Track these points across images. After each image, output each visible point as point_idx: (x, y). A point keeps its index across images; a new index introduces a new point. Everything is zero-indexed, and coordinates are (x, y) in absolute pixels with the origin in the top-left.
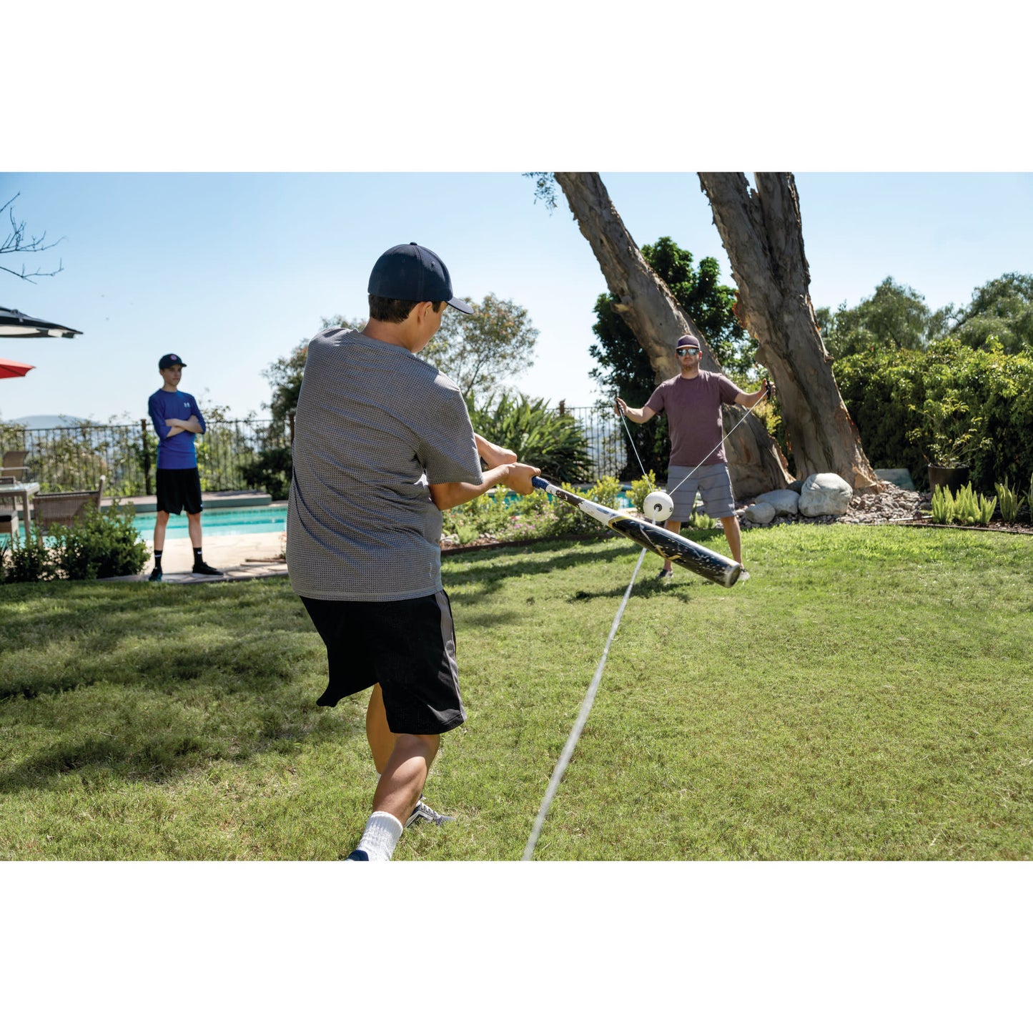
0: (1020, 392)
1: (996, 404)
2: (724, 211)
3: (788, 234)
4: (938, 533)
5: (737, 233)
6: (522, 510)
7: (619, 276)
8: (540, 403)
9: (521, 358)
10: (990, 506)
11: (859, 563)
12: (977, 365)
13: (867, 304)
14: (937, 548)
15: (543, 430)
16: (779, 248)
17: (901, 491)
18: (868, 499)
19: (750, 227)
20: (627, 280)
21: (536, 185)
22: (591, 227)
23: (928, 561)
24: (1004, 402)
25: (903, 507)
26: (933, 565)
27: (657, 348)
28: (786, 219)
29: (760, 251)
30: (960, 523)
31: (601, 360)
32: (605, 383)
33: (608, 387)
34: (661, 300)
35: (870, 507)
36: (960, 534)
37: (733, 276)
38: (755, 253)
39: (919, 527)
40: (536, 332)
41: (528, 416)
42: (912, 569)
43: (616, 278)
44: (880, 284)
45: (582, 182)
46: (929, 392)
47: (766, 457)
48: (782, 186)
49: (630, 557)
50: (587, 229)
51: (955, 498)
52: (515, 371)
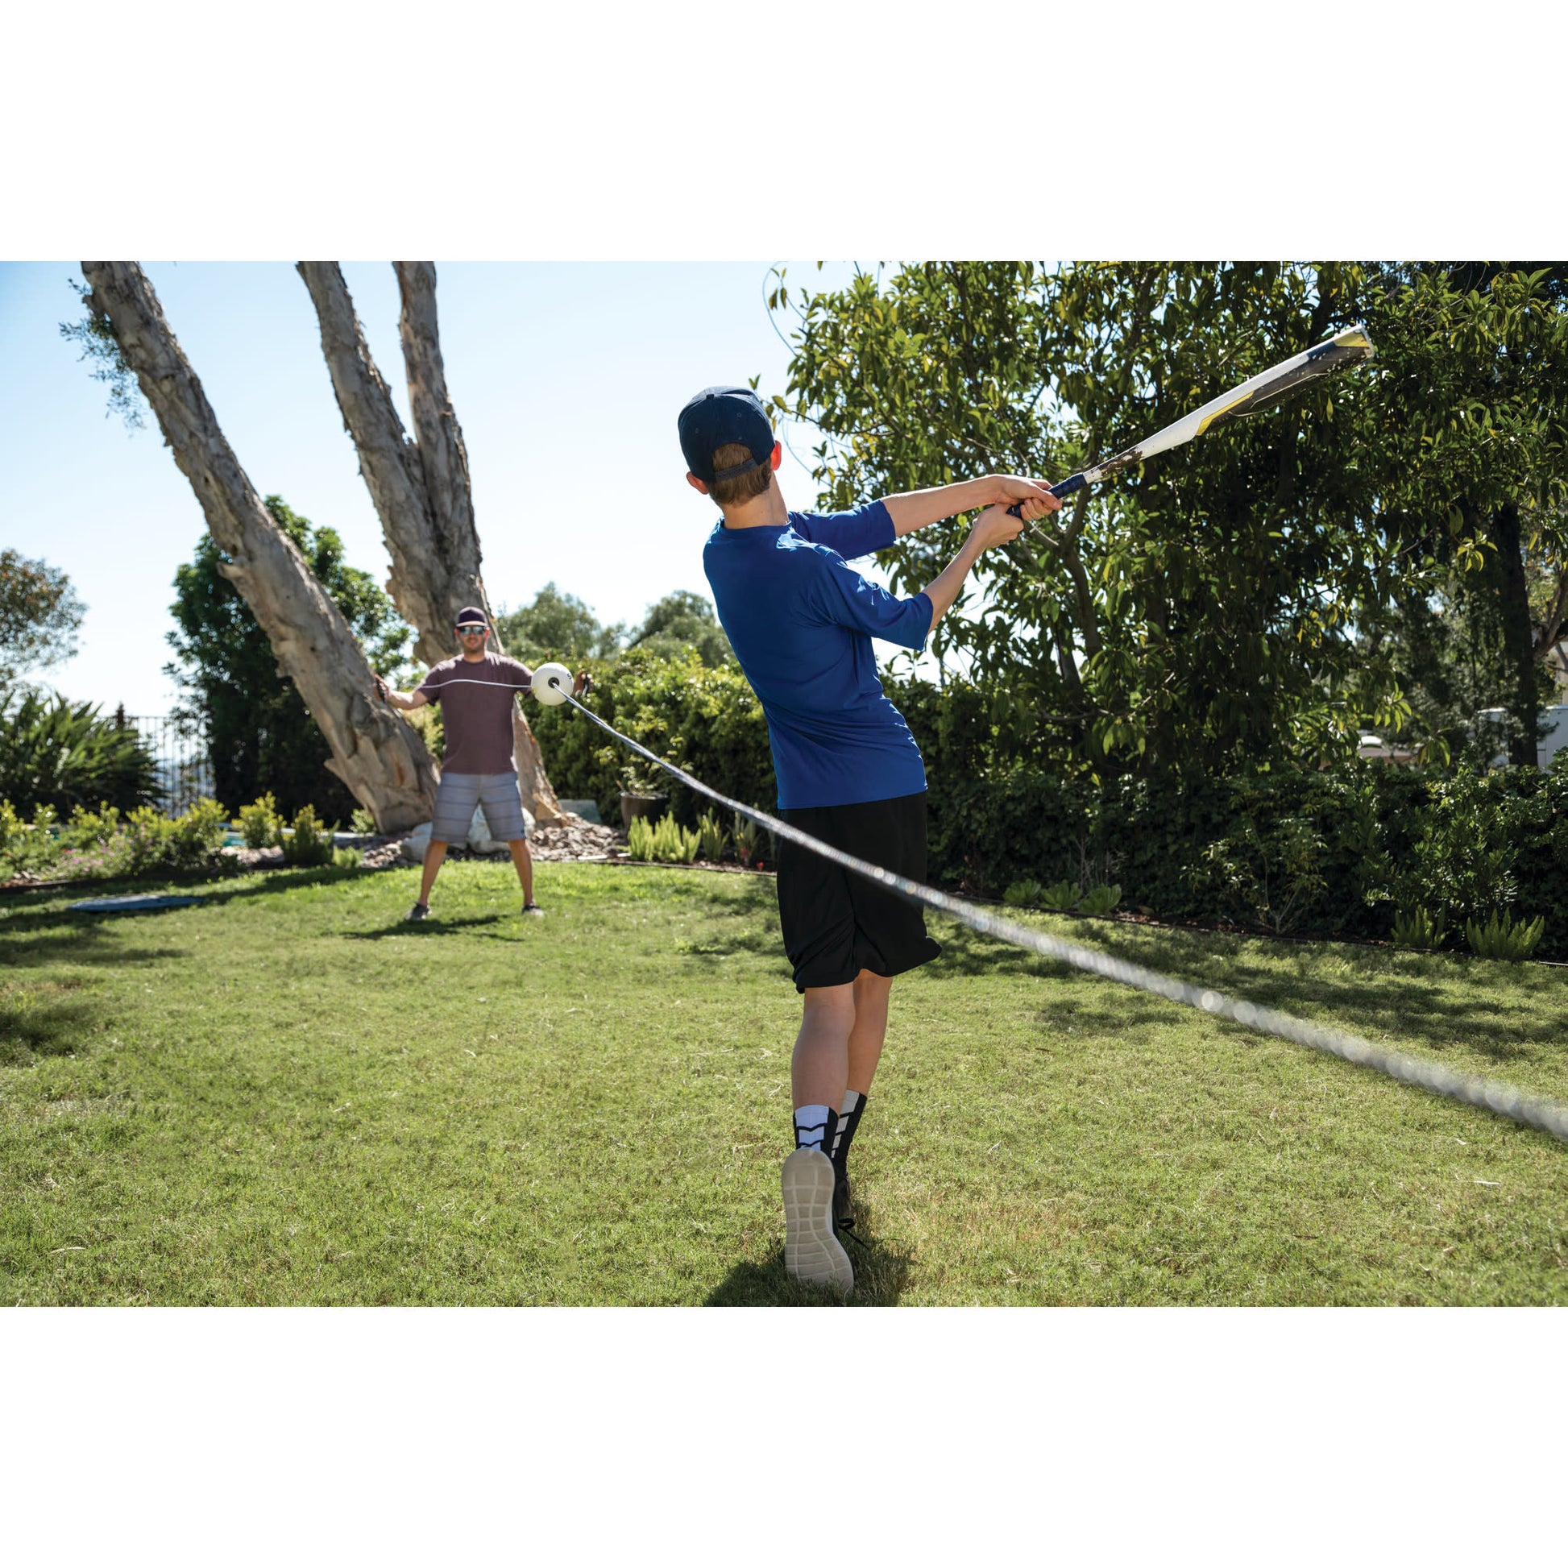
0: (722, 711)
1: (695, 725)
2: (374, 459)
3: (455, 499)
4: (640, 871)
5: (391, 490)
6: (77, 843)
7: (231, 530)
8: (87, 708)
9: (58, 644)
10: (693, 841)
11: (553, 902)
12: (674, 679)
13: (526, 612)
14: (640, 886)
15: (92, 745)
16: (444, 516)
17: (589, 825)
18: (553, 834)
19: (408, 484)
20: (242, 535)
21: (110, 393)
22: (191, 460)
23: (633, 899)
24: (703, 721)
25: (593, 843)
26: (639, 903)
27: (283, 629)
28: (453, 480)
29: (420, 515)
30: (661, 859)
31: (182, 652)
32: (186, 683)
33: (189, 691)
34: (289, 565)
35: (555, 843)
36: (664, 872)
37: (385, 543)
38: (415, 517)
39: (615, 865)
40: (82, 608)
41: (68, 725)
42: (616, 907)
43: (226, 530)
44: (541, 590)
45: (180, 398)
46: (619, 708)
47: (425, 779)
48: (448, 439)
49: (253, 898)
50: (185, 458)
51: (654, 832)
52: (47, 664)
